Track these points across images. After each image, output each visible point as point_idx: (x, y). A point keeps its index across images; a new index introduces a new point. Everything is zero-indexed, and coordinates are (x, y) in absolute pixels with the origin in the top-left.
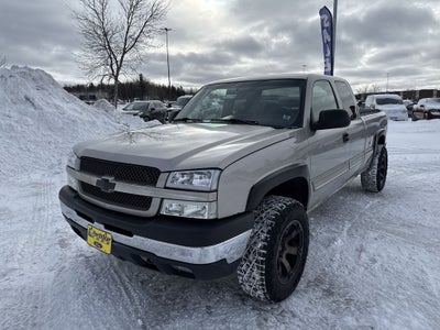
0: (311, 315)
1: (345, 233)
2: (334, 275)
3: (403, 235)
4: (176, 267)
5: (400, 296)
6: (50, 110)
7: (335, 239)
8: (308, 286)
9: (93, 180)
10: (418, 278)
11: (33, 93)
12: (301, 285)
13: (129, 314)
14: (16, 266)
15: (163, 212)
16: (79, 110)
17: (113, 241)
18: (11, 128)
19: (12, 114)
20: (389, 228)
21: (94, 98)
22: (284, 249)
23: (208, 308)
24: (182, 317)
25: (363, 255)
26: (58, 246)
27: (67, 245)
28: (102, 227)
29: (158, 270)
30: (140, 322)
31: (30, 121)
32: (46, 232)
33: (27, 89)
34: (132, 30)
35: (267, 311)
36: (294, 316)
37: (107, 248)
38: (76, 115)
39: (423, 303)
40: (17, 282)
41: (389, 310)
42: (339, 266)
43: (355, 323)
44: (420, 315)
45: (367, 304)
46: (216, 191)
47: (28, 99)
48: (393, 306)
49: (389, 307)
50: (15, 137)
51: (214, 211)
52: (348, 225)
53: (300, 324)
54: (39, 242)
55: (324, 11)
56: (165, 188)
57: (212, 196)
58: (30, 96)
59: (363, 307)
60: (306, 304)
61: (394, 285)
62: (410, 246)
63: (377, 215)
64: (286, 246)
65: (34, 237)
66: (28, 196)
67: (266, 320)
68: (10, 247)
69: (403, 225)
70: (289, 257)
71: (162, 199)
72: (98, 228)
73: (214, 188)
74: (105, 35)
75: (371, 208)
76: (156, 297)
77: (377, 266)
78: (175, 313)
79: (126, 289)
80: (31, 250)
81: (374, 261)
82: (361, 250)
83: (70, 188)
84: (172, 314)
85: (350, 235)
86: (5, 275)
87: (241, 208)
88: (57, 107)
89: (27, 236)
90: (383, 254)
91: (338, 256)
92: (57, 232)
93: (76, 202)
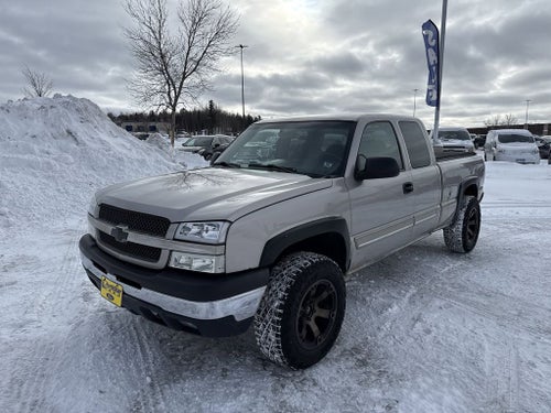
0: (334, 385)
1: (406, 300)
2: (376, 344)
3: (475, 304)
4: (183, 322)
5: (444, 372)
6: (94, 146)
7: (390, 306)
8: (342, 355)
9: (108, 229)
10: (472, 354)
11: (76, 126)
12: (334, 353)
13: (139, 371)
14: (35, 318)
15: (172, 265)
16: (128, 145)
17: (124, 293)
18: (50, 166)
19: (51, 150)
20: (462, 296)
21: (154, 129)
22: (313, 311)
23: (225, 370)
24: (194, 378)
25: (418, 325)
26: (81, 300)
27: (91, 298)
28: (114, 278)
29: (166, 325)
30: (148, 380)
31: (71, 159)
32: (72, 284)
33: (70, 121)
34: (194, 50)
35: (288, 378)
36: (315, 384)
37: (118, 300)
38: (125, 151)
39: (467, 380)
40: (33, 333)
41: (424, 385)
42: (386, 336)
43: (380, 395)
44: (458, 392)
45: (401, 377)
46: (225, 244)
47: (70, 133)
48: (430, 381)
49: (424, 381)
50: (53, 177)
51: (222, 265)
52: (413, 290)
53: (320, 393)
54: (62, 295)
55: (429, 25)
56: (174, 239)
57: (220, 250)
58: (73, 130)
59: (397, 380)
60: (333, 374)
61: (442, 360)
62: (478, 318)
63: (453, 281)
64: (316, 308)
65: (59, 288)
66: (58, 245)
67: (283, 386)
68: (32, 298)
69: (480, 293)
70: (319, 321)
71: (171, 251)
72: (110, 279)
73: (222, 241)
74: (163, 57)
75: (449, 272)
76: (171, 357)
77: (428, 338)
78: (188, 373)
79: (142, 347)
80: (53, 303)
81: (428, 332)
82: (418, 319)
83: (91, 236)
84: (184, 374)
85: (412, 301)
86: (21, 326)
87: (255, 264)
88: (102, 142)
89: (52, 288)
90: (442, 325)
91: (388, 325)
92: (83, 285)
93: (93, 251)
